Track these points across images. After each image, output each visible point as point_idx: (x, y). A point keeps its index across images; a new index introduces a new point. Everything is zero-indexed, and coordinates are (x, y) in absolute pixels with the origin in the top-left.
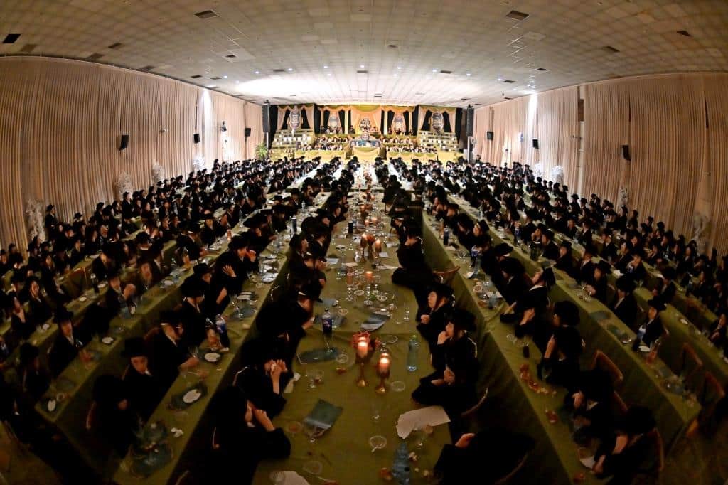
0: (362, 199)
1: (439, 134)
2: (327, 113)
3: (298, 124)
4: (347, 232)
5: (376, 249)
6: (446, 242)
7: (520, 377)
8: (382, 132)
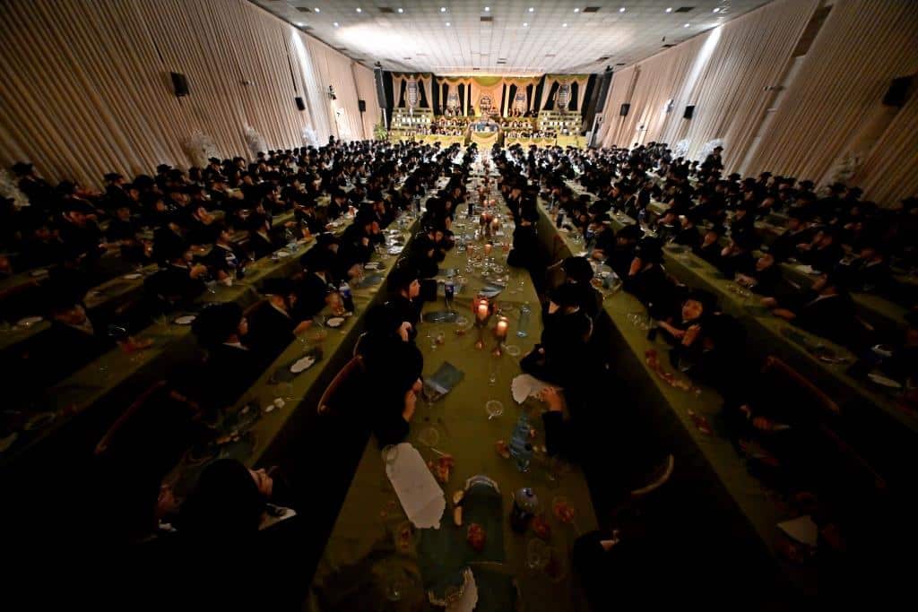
0: (480, 184)
1: (563, 113)
2: (446, 88)
3: (416, 100)
4: (466, 213)
5: (494, 228)
6: (559, 224)
7: (646, 362)
8: (502, 115)
